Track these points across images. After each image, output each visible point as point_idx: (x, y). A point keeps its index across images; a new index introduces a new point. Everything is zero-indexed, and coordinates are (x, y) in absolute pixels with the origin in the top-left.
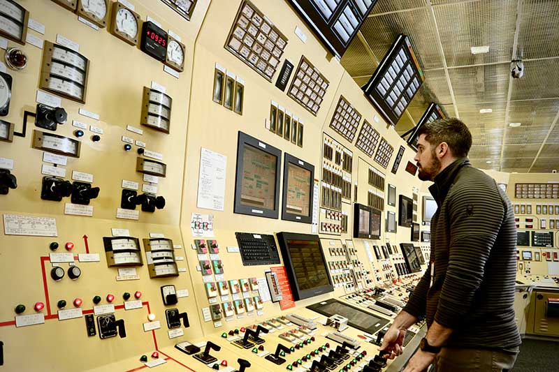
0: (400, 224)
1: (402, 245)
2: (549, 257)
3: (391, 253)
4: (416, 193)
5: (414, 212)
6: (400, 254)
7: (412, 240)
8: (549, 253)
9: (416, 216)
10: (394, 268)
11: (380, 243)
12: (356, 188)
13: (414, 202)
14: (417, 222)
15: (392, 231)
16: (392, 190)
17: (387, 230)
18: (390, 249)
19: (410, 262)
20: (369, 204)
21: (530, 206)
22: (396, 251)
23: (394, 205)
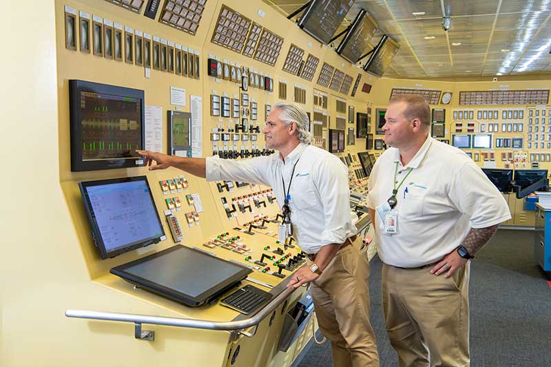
0: (357, 137)
1: (359, 154)
2: (486, 157)
3: (351, 162)
4: (370, 107)
5: (369, 124)
6: (358, 162)
7: (367, 149)
8: (486, 154)
9: (370, 127)
10: (354, 173)
11: (345, 154)
12: (329, 117)
13: (369, 115)
14: (371, 133)
15: (352, 144)
16: (351, 111)
17: (348, 144)
18: (350, 159)
19: (365, 167)
20: (337, 127)
21: (473, 112)
22: (355, 160)
23: (353, 122)
